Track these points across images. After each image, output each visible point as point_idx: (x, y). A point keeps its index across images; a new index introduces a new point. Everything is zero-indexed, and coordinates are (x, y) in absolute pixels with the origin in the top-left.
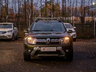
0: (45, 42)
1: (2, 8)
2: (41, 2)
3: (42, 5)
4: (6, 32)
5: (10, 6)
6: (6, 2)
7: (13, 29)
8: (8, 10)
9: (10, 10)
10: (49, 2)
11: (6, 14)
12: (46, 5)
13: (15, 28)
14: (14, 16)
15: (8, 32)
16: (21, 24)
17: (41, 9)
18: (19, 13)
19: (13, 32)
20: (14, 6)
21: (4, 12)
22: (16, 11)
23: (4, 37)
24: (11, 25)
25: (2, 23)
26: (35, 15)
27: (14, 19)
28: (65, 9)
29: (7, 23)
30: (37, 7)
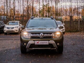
0: (39, 36)
1: (11, 10)
2: (39, 5)
3: (40, 8)
4: (14, 28)
5: (16, 9)
6: (14, 5)
7: (19, 25)
8: (15, 12)
9: (17, 11)
10: (46, 6)
11: (14, 14)
12: (43, 7)
13: (20, 25)
14: (20, 16)
15: (15, 27)
16: (25, 22)
17: (39, 11)
18: (23, 14)
19: (19, 27)
20: (19, 9)
21: (12, 13)
22: (21, 12)
23: (12, 31)
24: (17, 23)
25: (11, 21)
26: (35, 15)
27: (20, 18)
28: (57, 11)
29: (14, 21)
30: (37, 9)
